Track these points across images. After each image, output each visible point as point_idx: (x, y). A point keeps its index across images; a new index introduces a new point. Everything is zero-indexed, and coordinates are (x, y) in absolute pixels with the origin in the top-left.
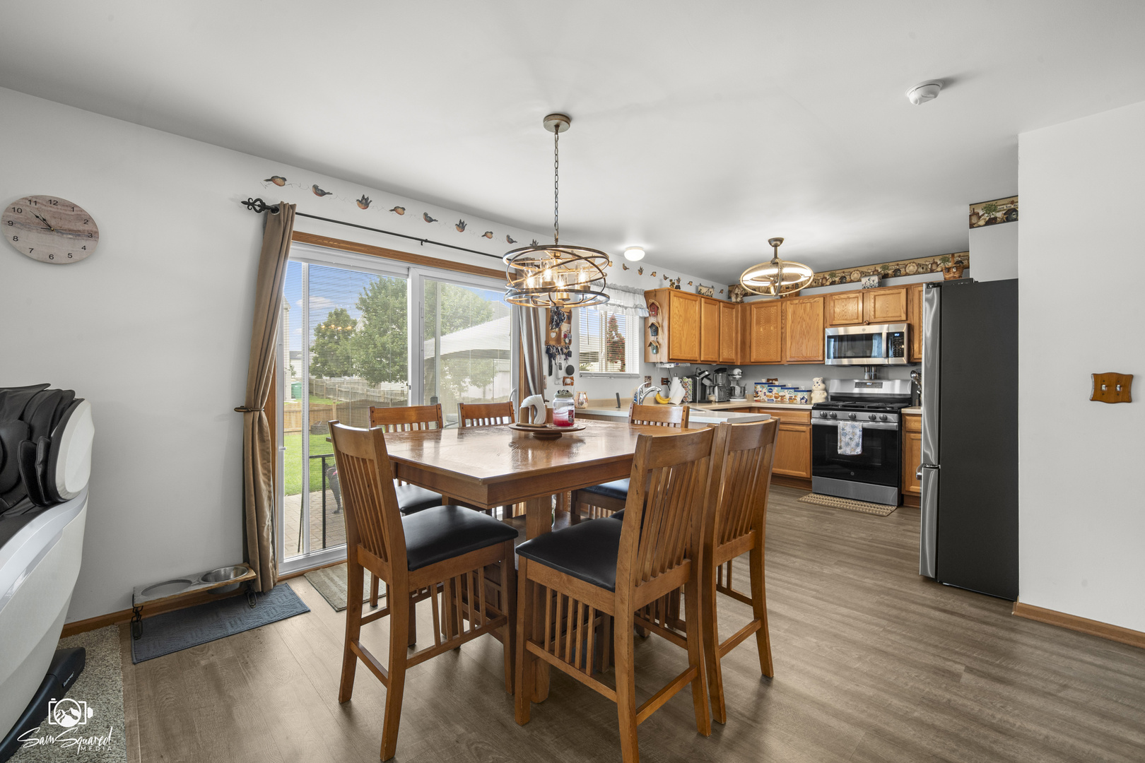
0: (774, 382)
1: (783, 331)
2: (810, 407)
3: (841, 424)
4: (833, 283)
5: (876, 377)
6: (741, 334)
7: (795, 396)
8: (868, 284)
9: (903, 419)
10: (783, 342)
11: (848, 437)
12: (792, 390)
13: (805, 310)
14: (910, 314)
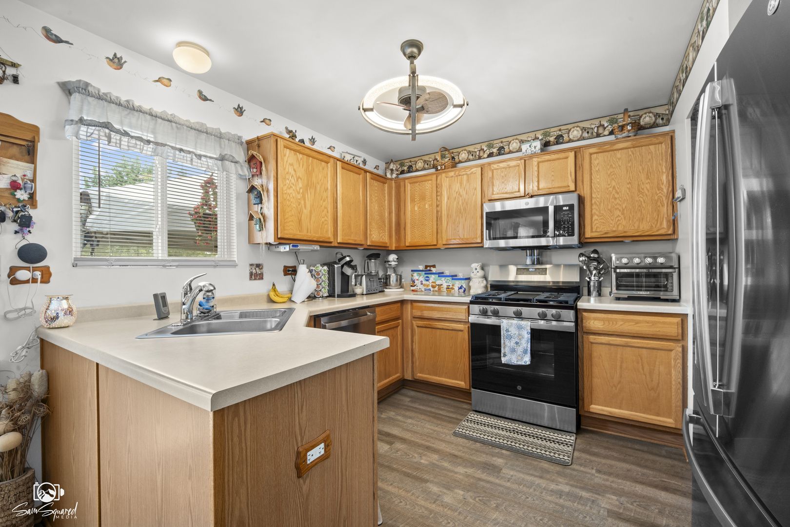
0: (432, 269)
1: (439, 209)
2: (467, 299)
3: (504, 324)
4: (491, 155)
5: (539, 262)
6: (396, 214)
7: (453, 285)
8: (529, 152)
9: (579, 316)
10: (439, 223)
11: (513, 341)
12: (450, 278)
13: (461, 183)
14: (579, 183)
